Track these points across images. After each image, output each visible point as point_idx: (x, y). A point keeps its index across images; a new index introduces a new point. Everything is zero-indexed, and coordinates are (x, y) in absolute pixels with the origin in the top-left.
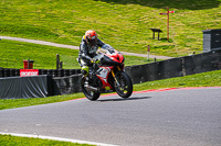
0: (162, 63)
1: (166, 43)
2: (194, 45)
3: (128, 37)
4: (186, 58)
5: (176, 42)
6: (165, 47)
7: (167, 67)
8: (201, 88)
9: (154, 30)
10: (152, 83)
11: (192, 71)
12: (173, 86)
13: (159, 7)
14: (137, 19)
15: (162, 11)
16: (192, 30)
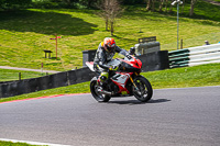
0: (52, 76)
1: (55, 61)
2: (76, 62)
3: (26, 57)
4: (70, 72)
5: (63, 60)
6: (54, 64)
7: (56, 79)
8: (81, 94)
9: (46, 52)
10: (45, 91)
11: (74, 82)
12: (60, 93)
13: (49, 34)
14: (33, 43)
15: (51, 36)
16: (75, 51)
